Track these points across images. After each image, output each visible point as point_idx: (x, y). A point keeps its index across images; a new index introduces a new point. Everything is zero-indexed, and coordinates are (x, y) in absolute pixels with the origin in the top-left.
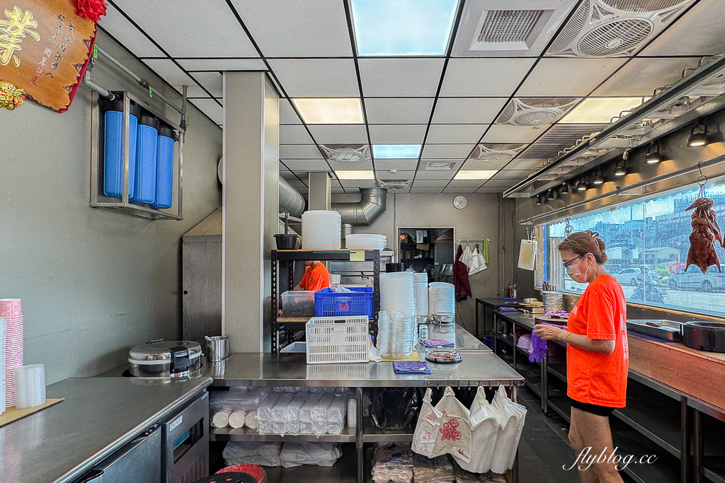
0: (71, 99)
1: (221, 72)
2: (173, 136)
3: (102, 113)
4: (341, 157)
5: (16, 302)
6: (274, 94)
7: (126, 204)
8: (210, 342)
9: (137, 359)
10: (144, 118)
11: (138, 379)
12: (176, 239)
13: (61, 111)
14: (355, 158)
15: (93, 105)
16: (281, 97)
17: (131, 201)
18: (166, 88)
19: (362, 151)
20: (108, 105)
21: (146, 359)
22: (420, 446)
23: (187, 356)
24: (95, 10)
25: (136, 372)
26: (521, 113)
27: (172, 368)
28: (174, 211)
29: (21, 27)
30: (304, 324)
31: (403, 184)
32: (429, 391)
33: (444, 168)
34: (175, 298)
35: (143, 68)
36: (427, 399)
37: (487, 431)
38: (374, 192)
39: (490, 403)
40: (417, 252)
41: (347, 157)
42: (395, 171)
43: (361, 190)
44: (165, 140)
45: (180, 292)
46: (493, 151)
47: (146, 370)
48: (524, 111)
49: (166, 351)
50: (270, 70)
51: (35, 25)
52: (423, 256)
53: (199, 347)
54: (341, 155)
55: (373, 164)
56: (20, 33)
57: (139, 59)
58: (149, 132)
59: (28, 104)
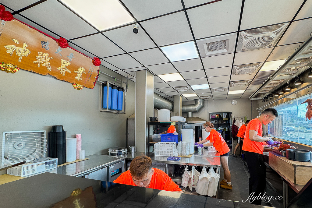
0: (94, 85)
1: (135, 71)
2: (123, 90)
3: (103, 87)
4: (181, 90)
5: (80, 135)
6: (152, 75)
7: (108, 110)
8: (130, 148)
9: (110, 151)
10: (114, 87)
11: (110, 156)
12: (126, 119)
13: (92, 89)
14: (186, 90)
15: (101, 85)
16: (154, 75)
17: (109, 109)
18: (123, 77)
19: (187, 88)
20: (104, 85)
21: (112, 151)
22: (183, 184)
23: (122, 151)
24: (98, 63)
25: (110, 155)
26: (239, 71)
27: (118, 154)
28: (123, 111)
29: (81, 71)
30: (154, 144)
31: (208, 97)
32: (187, 167)
33: (222, 91)
34: (126, 136)
35: (116, 73)
36: (186, 169)
37: (205, 181)
38: (199, 100)
39: (207, 172)
40: (224, 121)
41: (183, 90)
42: (203, 93)
43: (195, 100)
44: (120, 92)
45: (127, 134)
46: (237, 84)
47: (112, 154)
48: (240, 70)
49: (117, 149)
50: (148, 69)
51: (84, 70)
52: (226, 122)
53: (127, 149)
54: (180, 90)
55: (194, 91)
56: (81, 73)
57: (114, 71)
58: (115, 91)
59: (84, 88)
